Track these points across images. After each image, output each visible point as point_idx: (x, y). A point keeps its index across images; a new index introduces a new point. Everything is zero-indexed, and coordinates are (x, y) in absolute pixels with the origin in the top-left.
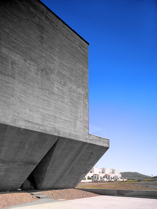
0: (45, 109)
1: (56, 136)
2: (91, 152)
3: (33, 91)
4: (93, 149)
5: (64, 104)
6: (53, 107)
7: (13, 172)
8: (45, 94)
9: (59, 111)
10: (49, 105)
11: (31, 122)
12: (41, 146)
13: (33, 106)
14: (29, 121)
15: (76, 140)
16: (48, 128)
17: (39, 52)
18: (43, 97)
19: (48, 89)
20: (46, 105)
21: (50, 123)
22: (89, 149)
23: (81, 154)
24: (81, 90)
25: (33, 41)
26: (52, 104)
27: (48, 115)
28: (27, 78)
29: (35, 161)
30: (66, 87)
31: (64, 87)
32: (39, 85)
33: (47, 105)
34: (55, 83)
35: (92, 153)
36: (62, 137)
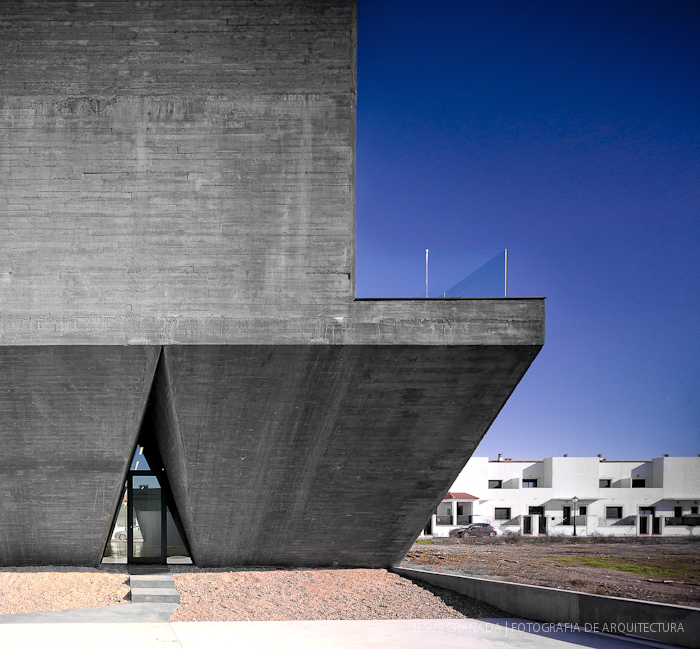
0: (82, 251)
1: (141, 347)
2: (401, 387)
3: (30, 202)
4: (408, 371)
5: (183, 201)
6: (125, 231)
7: (43, 499)
8: (84, 194)
9: (155, 238)
10: (108, 231)
11: (18, 316)
12: (97, 396)
13: (30, 253)
14: (10, 316)
15: (261, 343)
16: (96, 322)
17: (59, 44)
18: (76, 208)
19: (99, 170)
20: (90, 232)
21: (109, 299)
22: (374, 377)
23: (336, 406)
24: (303, 97)
25: (30, 16)
26: (118, 221)
27: (100, 269)
28: (7, 163)
29: (106, 455)
30: (197, 125)
31: (188, 125)
32: (56, 169)
33: (94, 235)
34: (136, 132)
35: (411, 396)
36: (172, 347)
